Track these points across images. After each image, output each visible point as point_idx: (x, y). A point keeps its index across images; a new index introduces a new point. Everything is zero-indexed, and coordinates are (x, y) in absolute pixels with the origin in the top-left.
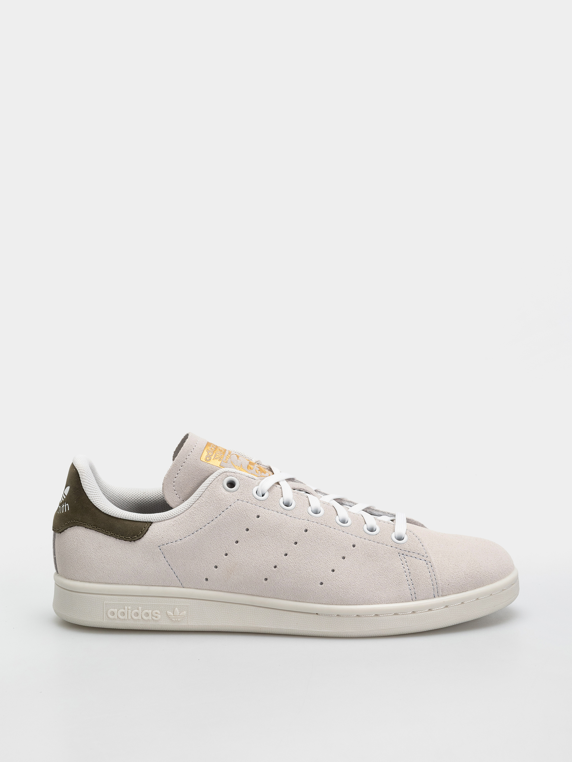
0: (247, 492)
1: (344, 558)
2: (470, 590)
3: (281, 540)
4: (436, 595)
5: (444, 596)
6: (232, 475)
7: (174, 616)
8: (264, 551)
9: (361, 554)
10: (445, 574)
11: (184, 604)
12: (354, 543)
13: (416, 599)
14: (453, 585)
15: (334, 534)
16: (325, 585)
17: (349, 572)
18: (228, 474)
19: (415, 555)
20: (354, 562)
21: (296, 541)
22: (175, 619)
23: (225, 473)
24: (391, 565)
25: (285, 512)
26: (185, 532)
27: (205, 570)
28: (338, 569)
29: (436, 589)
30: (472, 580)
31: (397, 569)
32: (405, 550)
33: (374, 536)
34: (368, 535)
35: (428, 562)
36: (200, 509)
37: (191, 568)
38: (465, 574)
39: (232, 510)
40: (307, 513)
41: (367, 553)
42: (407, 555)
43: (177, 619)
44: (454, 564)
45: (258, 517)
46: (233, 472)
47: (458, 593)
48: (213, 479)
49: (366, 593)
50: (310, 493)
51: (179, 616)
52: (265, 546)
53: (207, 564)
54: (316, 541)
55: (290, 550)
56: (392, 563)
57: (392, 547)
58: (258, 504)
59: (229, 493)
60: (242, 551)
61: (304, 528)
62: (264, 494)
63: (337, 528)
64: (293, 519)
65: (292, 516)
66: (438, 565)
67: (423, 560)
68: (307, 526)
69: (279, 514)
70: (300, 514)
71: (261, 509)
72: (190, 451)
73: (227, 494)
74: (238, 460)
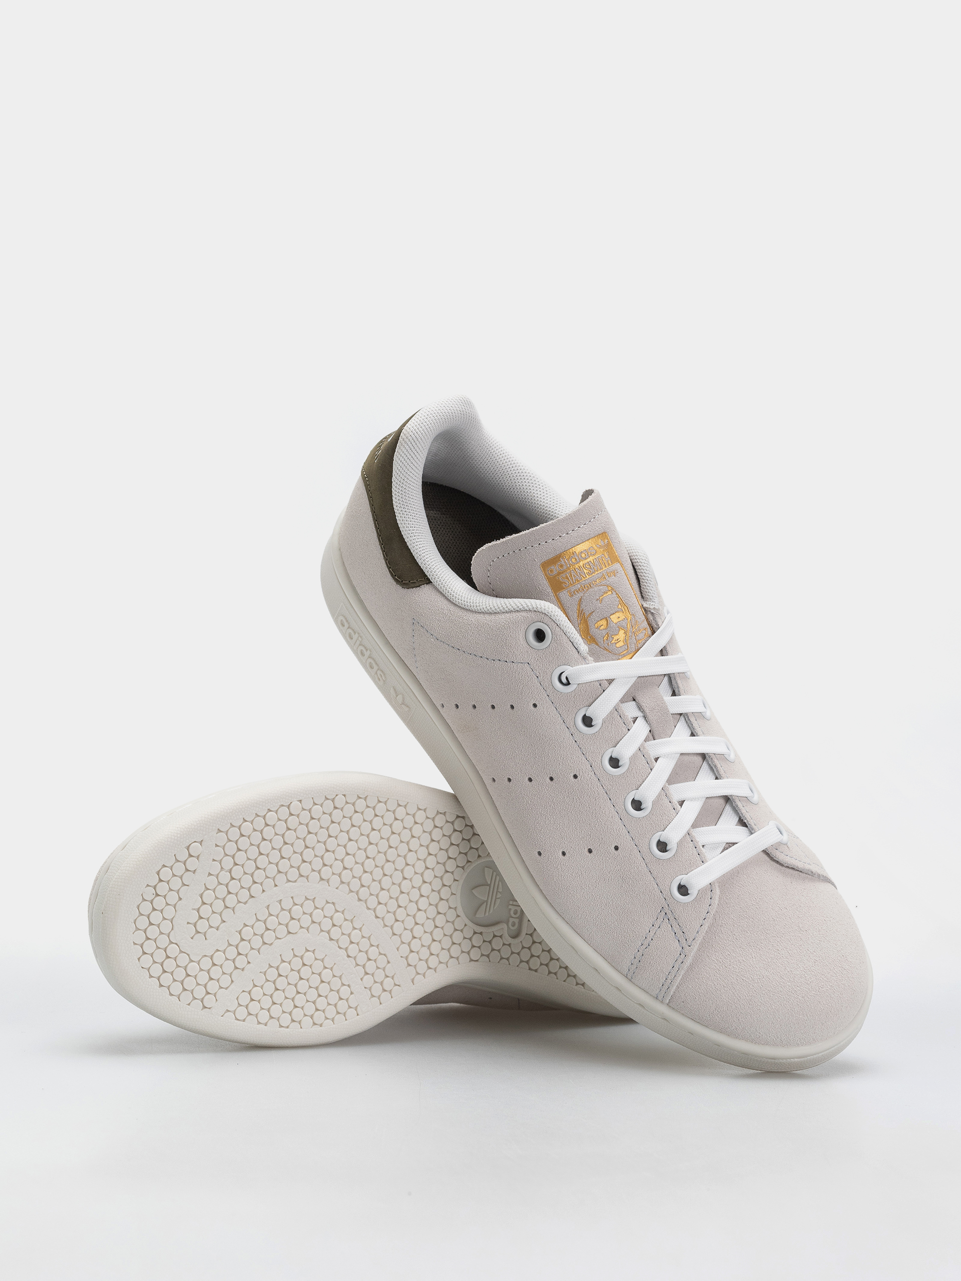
0: (548, 664)
1: (590, 851)
4: (660, 997)
5: (670, 1007)
6: (549, 627)
9: (614, 867)
10: (690, 986)
12: (619, 846)
13: (631, 980)
19: (677, 929)
20: (597, 867)
21: (552, 777)
23: (543, 616)
24: (638, 915)
25: (573, 729)
28: (570, 858)
29: (663, 991)
31: (640, 924)
32: (673, 911)
33: (656, 858)
34: (649, 849)
35: (683, 953)
36: (479, 629)
39: (510, 668)
40: (601, 754)
41: (622, 870)
42: (669, 919)
45: (535, 706)
46: (556, 621)
47: (691, 1019)
48: (524, 610)
49: (580, 915)
50: (649, 722)
54: (575, 800)
55: (539, 779)
56: (642, 912)
57: (661, 892)
58: (548, 691)
59: (526, 646)
60: (491, 722)
61: (576, 771)
62: (568, 684)
63: (618, 808)
64: (576, 745)
65: (578, 743)
66: (695, 968)
67: (680, 946)
68: (581, 774)
69: (564, 726)
70: (592, 748)
71: (548, 699)
72: (540, 542)
73: (521, 645)
74: (597, 600)
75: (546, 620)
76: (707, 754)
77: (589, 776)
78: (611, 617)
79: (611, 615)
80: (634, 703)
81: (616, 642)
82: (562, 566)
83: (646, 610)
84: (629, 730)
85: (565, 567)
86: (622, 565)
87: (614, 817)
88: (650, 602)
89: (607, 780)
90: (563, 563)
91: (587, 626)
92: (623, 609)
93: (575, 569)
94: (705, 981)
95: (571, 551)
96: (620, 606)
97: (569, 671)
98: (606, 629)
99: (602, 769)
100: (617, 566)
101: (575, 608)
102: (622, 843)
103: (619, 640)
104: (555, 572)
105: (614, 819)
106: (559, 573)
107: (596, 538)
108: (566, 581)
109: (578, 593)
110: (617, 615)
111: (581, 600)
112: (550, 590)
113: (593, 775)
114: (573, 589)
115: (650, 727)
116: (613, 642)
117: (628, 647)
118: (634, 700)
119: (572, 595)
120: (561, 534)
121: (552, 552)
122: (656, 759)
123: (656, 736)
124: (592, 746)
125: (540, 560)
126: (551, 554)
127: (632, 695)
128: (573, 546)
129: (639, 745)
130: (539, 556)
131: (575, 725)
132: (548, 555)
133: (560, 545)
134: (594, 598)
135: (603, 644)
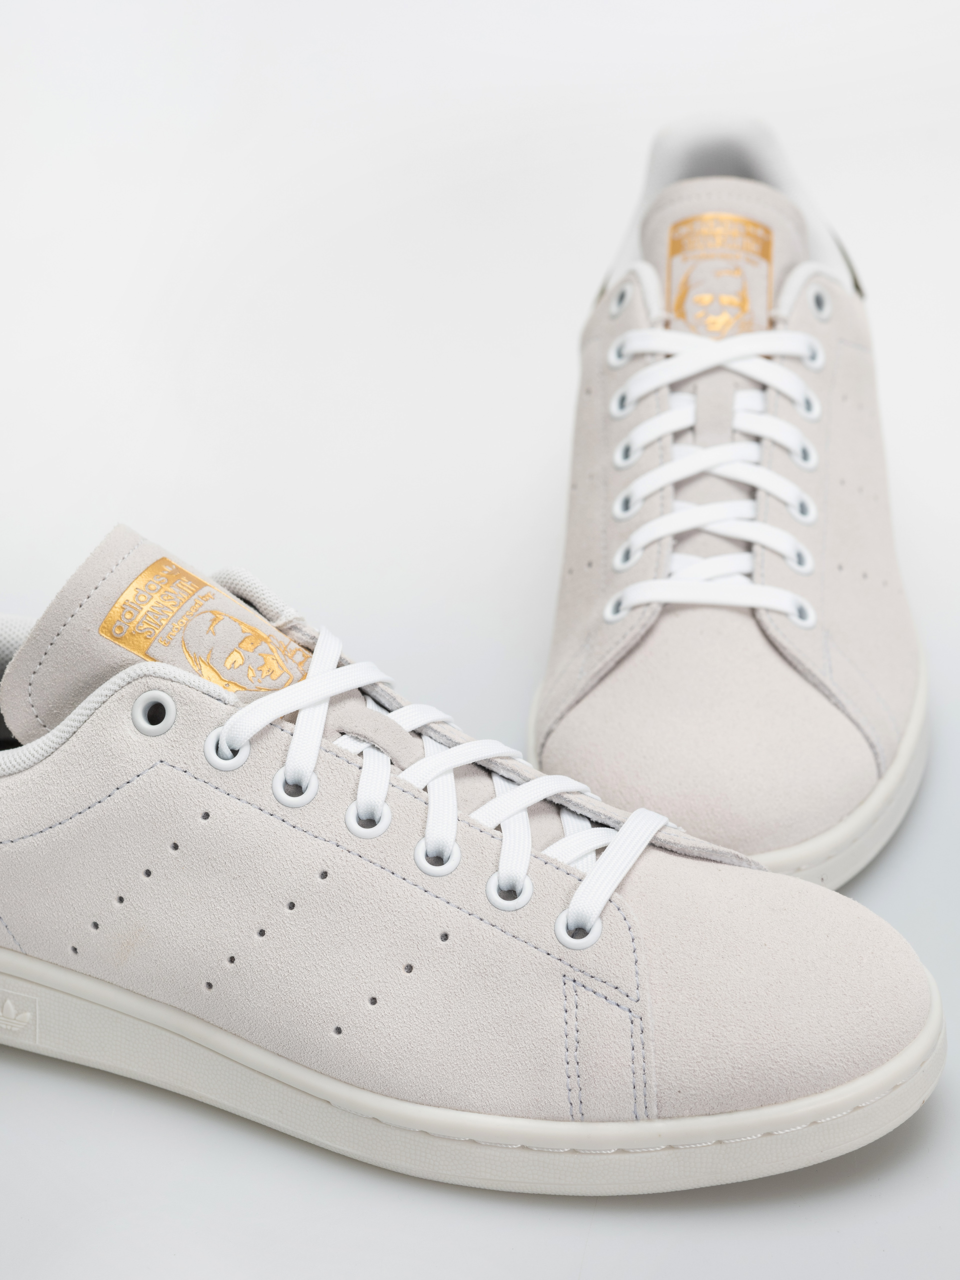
0: (190, 742)
1: (409, 969)
2: (746, 1109)
3: (255, 892)
4: (641, 1112)
5: (665, 1118)
6: (163, 688)
7: (3, 1016)
8: (208, 912)
9: (458, 965)
10: (676, 1059)
11: (26, 996)
12: (447, 930)
13: (583, 1118)
14: (692, 1095)
15: (395, 896)
16: (345, 1037)
17: (414, 1012)
18: (151, 682)
19: (604, 990)
20: (434, 984)
21: (291, 901)
22: (7, 1025)
23: (144, 680)
24: (534, 1010)
25: (281, 812)
26: (24, 824)
27: (70, 928)
28: (385, 1000)
29: (641, 1099)
30: (751, 1083)
31: (546, 1023)
32: (583, 969)
33: (509, 913)
34: (492, 907)
35: (635, 1018)
36: (64, 770)
37: (37, 914)
38: (733, 1068)
39: (139, 788)
40: (342, 821)
41: (474, 962)
42: (583, 986)
43: (12, 1026)
44: (711, 1030)
45: (206, 816)
46: (167, 677)
47: (706, 1115)
48: (112, 692)
49: (451, 1077)
50: (382, 750)
51: (15, 1019)
52: (212, 900)
53: (74, 915)
54: (344, 909)
55: (273, 922)
56: (538, 1003)
57: (548, 954)
58: (213, 780)
59: (143, 737)
60: (157, 900)
61: (320, 866)
62: (235, 753)
63: (412, 877)
64: (300, 834)
65: (299, 826)
66: (665, 1029)
67: (624, 1009)
68: (329, 863)
69: (265, 816)
70: (323, 821)
71: (219, 793)
72: (80, 602)
73: (136, 743)
74: (207, 634)
77: (343, 860)
78: (241, 647)
79: (239, 643)
81: (268, 674)
84: (360, 768)
86: (214, 587)
87: (414, 894)
88: (279, 619)
89: (373, 848)
91: (214, 671)
94: (692, 1037)
95: (130, 589)
96: (245, 630)
97: (224, 733)
98: (243, 664)
99: (355, 838)
100: (208, 589)
102: (449, 923)
103: (271, 671)
105: (416, 896)
106: (131, 624)
108: (146, 629)
110: (248, 641)
111: (183, 642)
113: (348, 855)
114: (163, 636)
115: (388, 756)
116: (264, 675)
117: (289, 674)
118: (343, 734)
119: (169, 643)
120: (103, 576)
121: (105, 604)
122: (425, 789)
123: (403, 765)
124: (322, 818)
125: (94, 625)
126: (106, 607)
127: (334, 728)
128: (130, 583)
129: (388, 781)
130: (90, 619)
131: (279, 804)
132: (103, 611)
133: (112, 589)
134: (202, 631)
135: (251, 683)
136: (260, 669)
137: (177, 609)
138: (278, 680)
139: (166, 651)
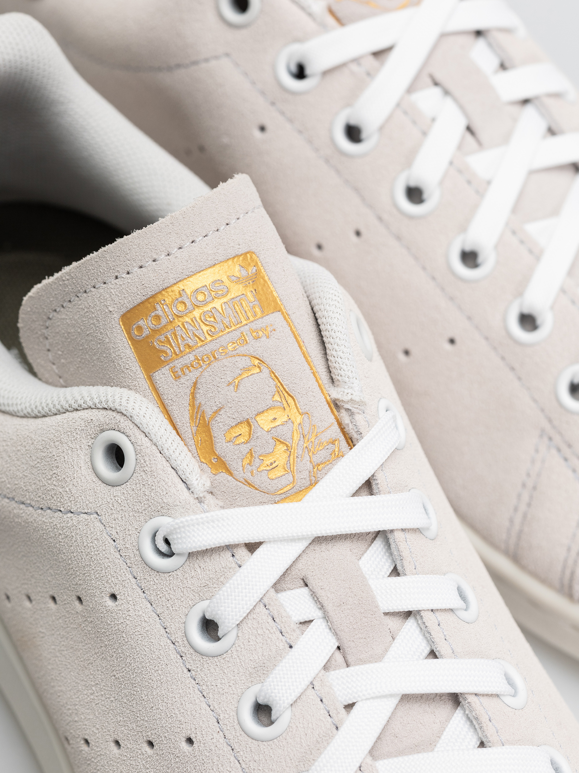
0: (131, 513)
6: (133, 439)
23: (118, 417)
25: (182, 647)
39: (66, 525)
40: (238, 697)
45: (114, 597)
46: (143, 428)
55: (129, 745)
58: (135, 568)
59: (92, 476)
61: (189, 732)
62: (171, 552)
64: (190, 679)
65: (194, 674)
68: (200, 735)
69: (165, 640)
70: (219, 684)
71: (136, 585)
72: (116, 274)
73: (83, 478)
74: (228, 385)
75: (124, 423)
76: (461, 694)
77: (215, 741)
78: (258, 419)
79: (259, 414)
80: (305, 590)
81: (268, 468)
82: (158, 317)
83: (336, 405)
84: (291, 647)
85: (164, 321)
86: (286, 317)
88: (343, 389)
89: (249, 749)
90: (160, 312)
91: (210, 437)
92: (284, 402)
93: (183, 325)
95: (175, 288)
96: (277, 398)
97: (171, 525)
98: (247, 442)
99: (238, 727)
100: (276, 318)
101: (186, 401)
103: (274, 465)
104: (146, 332)
106: (155, 331)
107: (230, 262)
108: (166, 348)
109: (190, 371)
110: (270, 415)
111: (195, 384)
112: (138, 368)
113: (222, 740)
114: (178, 364)
115: (338, 639)
116: (262, 468)
117: (293, 477)
118: (306, 585)
119: (179, 377)
120: (155, 256)
121: (139, 293)
122: (349, 707)
123: (350, 659)
124: (219, 681)
125: (118, 309)
126: (138, 296)
127: (299, 574)
128: (179, 279)
129: (310, 679)
130: (116, 300)
131: (185, 639)
132: (133, 299)
133: (154, 278)
134: (223, 380)
135: (242, 472)
136: (261, 458)
137: (211, 339)
138: (276, 481)
139: (171, 385)
